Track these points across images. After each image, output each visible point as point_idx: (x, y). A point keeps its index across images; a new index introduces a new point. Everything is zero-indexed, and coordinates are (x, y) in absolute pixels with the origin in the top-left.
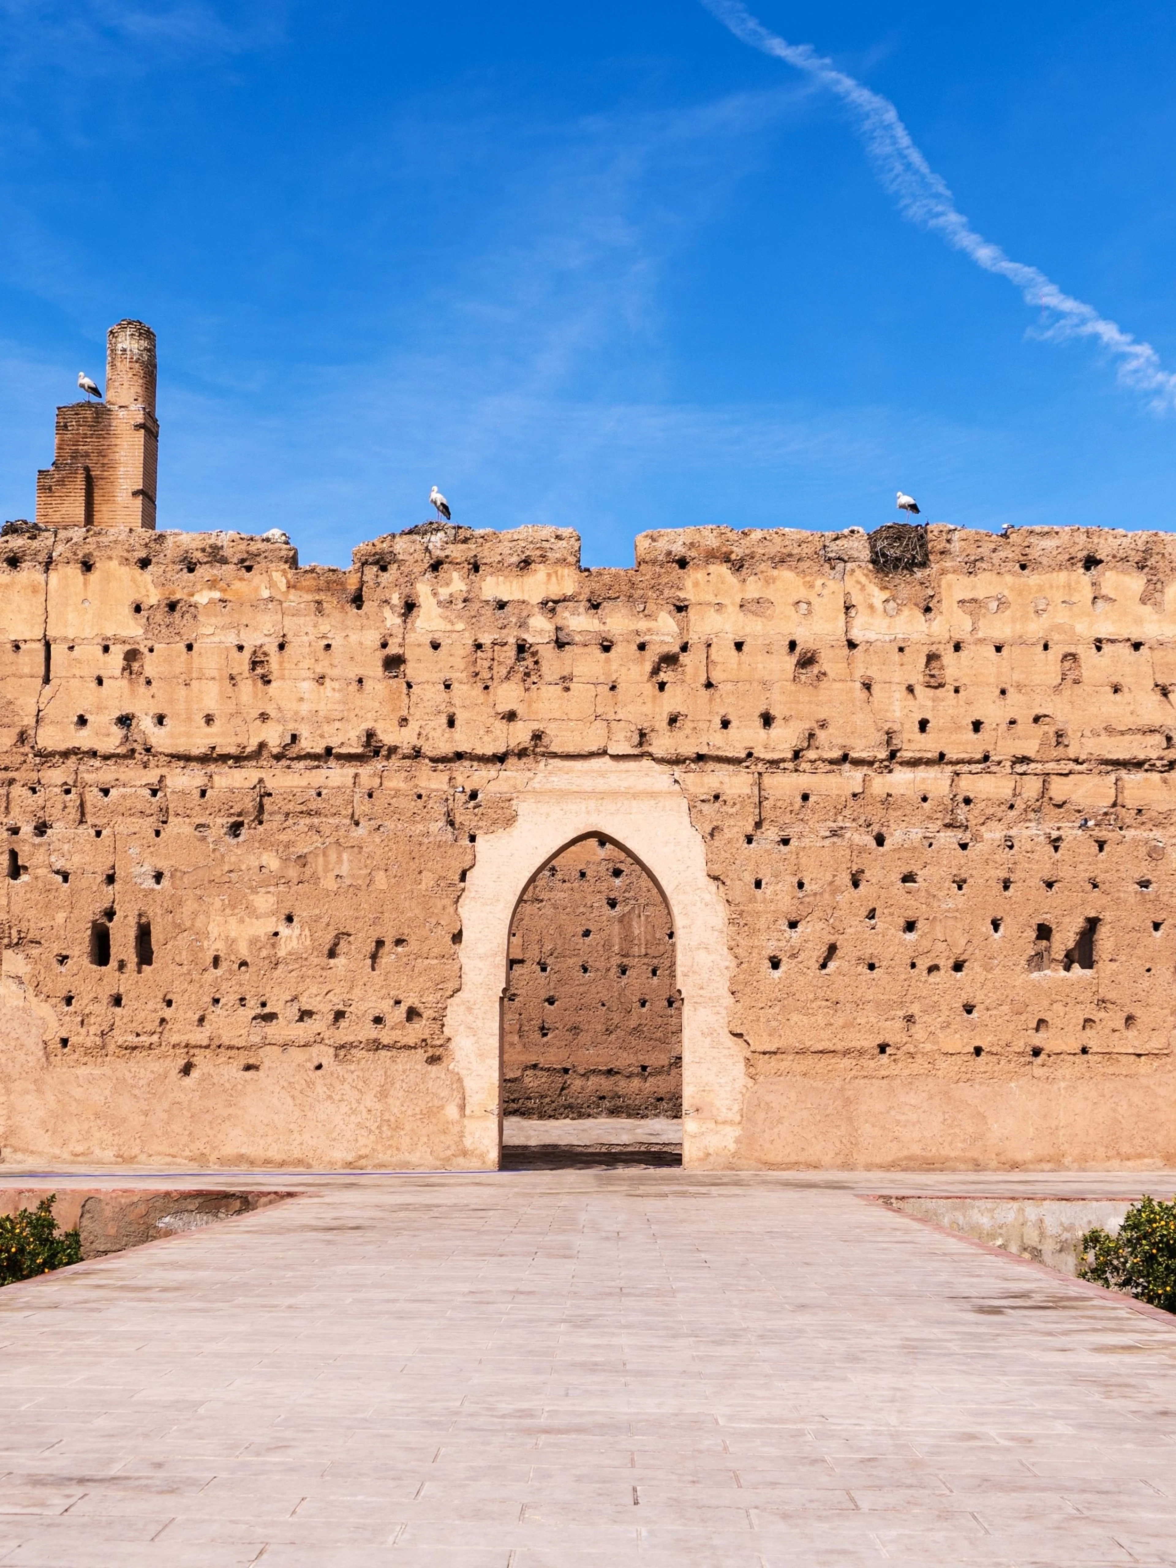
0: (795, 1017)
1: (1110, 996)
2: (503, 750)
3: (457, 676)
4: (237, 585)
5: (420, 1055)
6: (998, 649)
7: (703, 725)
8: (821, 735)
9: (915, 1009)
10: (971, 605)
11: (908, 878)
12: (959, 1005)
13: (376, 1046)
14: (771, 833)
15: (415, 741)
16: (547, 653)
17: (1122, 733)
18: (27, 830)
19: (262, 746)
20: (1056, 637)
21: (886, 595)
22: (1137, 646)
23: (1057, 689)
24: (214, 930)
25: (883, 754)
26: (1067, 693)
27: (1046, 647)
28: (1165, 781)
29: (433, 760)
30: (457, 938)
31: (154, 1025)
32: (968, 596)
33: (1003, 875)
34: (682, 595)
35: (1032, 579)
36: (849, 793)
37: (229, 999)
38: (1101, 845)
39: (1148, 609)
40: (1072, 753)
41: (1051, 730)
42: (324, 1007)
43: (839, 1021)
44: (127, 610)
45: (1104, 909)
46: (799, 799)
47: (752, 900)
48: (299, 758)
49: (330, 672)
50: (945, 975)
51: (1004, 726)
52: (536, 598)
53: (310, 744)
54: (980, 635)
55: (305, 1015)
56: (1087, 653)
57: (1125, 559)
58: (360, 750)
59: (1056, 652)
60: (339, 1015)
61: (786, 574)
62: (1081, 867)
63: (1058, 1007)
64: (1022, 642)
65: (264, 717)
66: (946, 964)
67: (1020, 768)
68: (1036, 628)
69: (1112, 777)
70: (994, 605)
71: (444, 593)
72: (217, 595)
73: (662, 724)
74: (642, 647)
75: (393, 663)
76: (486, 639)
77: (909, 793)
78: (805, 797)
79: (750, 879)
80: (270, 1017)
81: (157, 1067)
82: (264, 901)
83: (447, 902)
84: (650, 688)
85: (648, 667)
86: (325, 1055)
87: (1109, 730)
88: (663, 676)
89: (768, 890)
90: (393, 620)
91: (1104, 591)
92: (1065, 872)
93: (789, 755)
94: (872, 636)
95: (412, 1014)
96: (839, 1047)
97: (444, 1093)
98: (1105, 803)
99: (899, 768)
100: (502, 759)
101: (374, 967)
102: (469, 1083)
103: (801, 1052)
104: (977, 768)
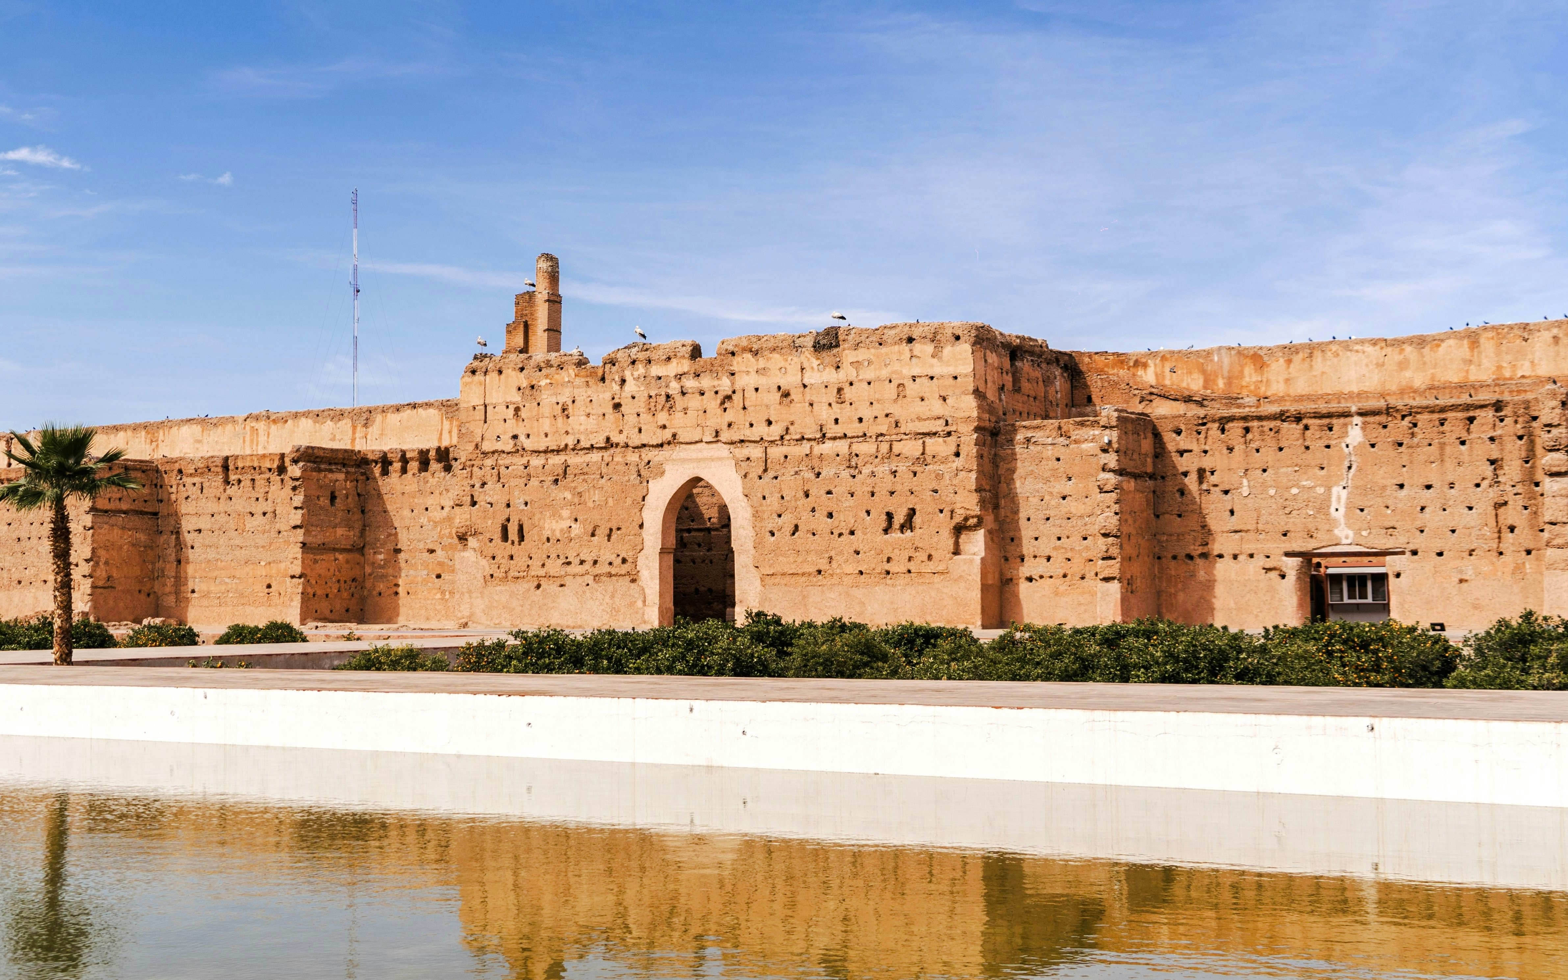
0: (781, 558)
1: (920, 545)
2: (660, 442)
3: (642, 410)
4: (556, 376)
5: (628, 579)
6: (869, 383)
7: (742, 427)
8: (792, 428)
9: (833, 554)
10: (856, 364)
11: (829, 492)
12: (852, 551)
13: (610, 575)
14: (771, 474)
15: (626, 440)
16: (678, 397)
17: (925, 420)
18: (478, 485)
19: (566, 445)
20: (894, 376)
21: (818, 362)
22: (932, 378)
23: (895, 401)
24: (547, 526)
25: (818, 435)
26: (900, 402)
27: (890, 381)
28: (945, 442)
29: (634, 448)
30: (641, 526)
31: (525, 568)
32: (855, 360)
33: (870, 489)
34: (732, 368)
35: (884, 350)
36: (804, 454)
37: (553, 556)
38: (915, 474)
39: (935, 360)
40: (902, 430)
41: (893, 420)
42: (589, 559)
43: (800, 559)
44: (515, 390)
45: (916, 504)
46: (782, 459)
47: (761, 505)
48: (581, 449)
49: (592, 412)
50: (846, 538)
51: (872, 420)
52: (673, 374)
53: (585, 444)
54: (860, 377)
55: (582, 562)
56: (909, 383)
57: (925, 337)
58: (604, 445)
59: (895, 383)
60: (595, 562)
61: (776, 356)
62: (905, 484)
63: (897, 551)
64: (879, 379)
65: (567, 433)
66: (846, 532)
67: (880, 439)
68: (885, 373)
69: (921, 441)
70: (866, 363)
71: (636, 374)
72: (548, 381)
73: (725, 427)
74: (716, 393)
75: (617, 406)
76: (653, 394)
77: (830, 453)
78: (786, 457)
79: (760, 496)
80: (569, 563)
81: (526, 586)
82: (565, 513)
83: (637, 510)
84: (719, 411)
85: (719, 402)
86: (589, 579)
87: (919, 419)
88: (726, 405)
89: (768, 500)
90: (616, 387)
91: (915, 353)
92: (898, 487)
93: (778, 438)
94: (813, 381)
95: (624, 561)
96: (800, 572)
97: (637, 595)
98: (918, 453)
99: (827, 441)
100: (662, 445)
101: (609, 540)
102: (647, 591)
103: (783, 574)
104: (861, 439)
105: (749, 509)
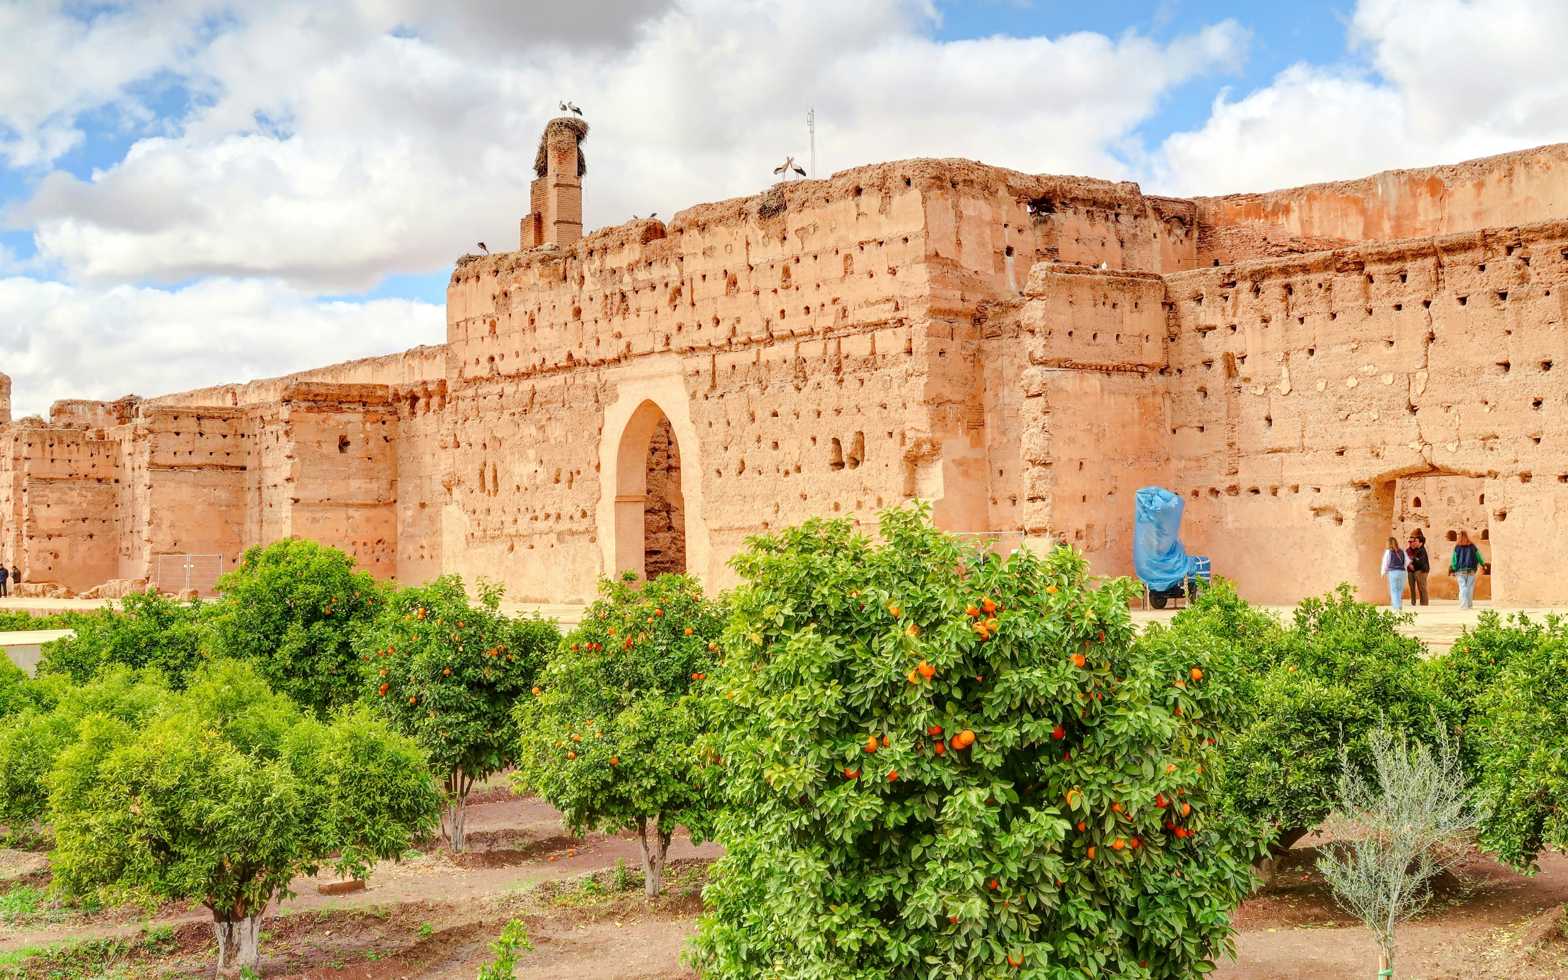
0: (728, 507)
1: (868, 485)
2: (616, 356)
3: (599, 315)
4: (524, 278)
5: (587, 537)
6: (816, 257)
7: (690, 329)
8: (738, 327)
9: (778, 499)
10: (801, 231)
11: (775, 414)
12: (798, 495)
13: (573, 533)
14: (719, 392)
15: (586, 356)
16: (630, 295)
17: (873, 304)
18: (460, 422)
19: (534, 367)
20: (841, 245)
21: (762, 233)
22: (881, 243)
23: (842, 279)
24: (516, 471)
25: (764, 335)
26: (847, 280)
27: (837, 252)
28: (895, 334)
29: (594, 366)
30: (598, 467)
31: (498, 525)
32: (799, 227)
33: (815, 407)
34: (680, 251)
35: (830, 208)
36: (750, 363)
37: (523, 509)
38: (862, 381)
39: (883, 216)
40: (850, 320)
41: (839, 307)
42: (553, 512)
43: (747, 508)
44: (490, 299)
45: (862, 426)
46: (730, 369)
47: (708, 434)
48: (548, 371)
49: (555, 321)
50: (793, 475)
51: (818, 309)
52: (625, 266)
53: (550, 364)
54: (806, 250)
55: (548, 516)
56: (855, 252)
57: (873, 185)
58: (565, 364)
59: (842, 253)
60: (559, 517)
61: (721, 229)
62: (852, 398)
63: (844, 494)
64: (825, 251)
65: (535, 350)
66: (791, 469)
67: (829, 335)
68: (830, 242)
69: (869, 335)
70: (811, 230)
71: (593, 267)
72: (517, 285)
73: (674, 331)
74: (666, 285)
75: (578, 312)
76: (608, 293)
77: (777, 358)
78: (734, 367)
79: (706, 422)
80: (536, 519)
81: (500, 547)
82: (531, 453)
83: (593, 447)
84: (669, 310)
85: (668, 297)
86: (553, 538)
87: (868, 304)
88: (677, 302)
89: (714, 427)
90: (576, 287)
91: (862, 210)
92: (844, 403)
93: (724, 342)
94: (758, 261)
95: (584, 514)
96: (746, 525)
97: (595, 559)
98: (866, 352)
99: (776, 342)
100: (619, 360)
101: (570, 488)
102: (605, 553)
103: (730, 529)
104: (807, 338)
105: (697, 440)
